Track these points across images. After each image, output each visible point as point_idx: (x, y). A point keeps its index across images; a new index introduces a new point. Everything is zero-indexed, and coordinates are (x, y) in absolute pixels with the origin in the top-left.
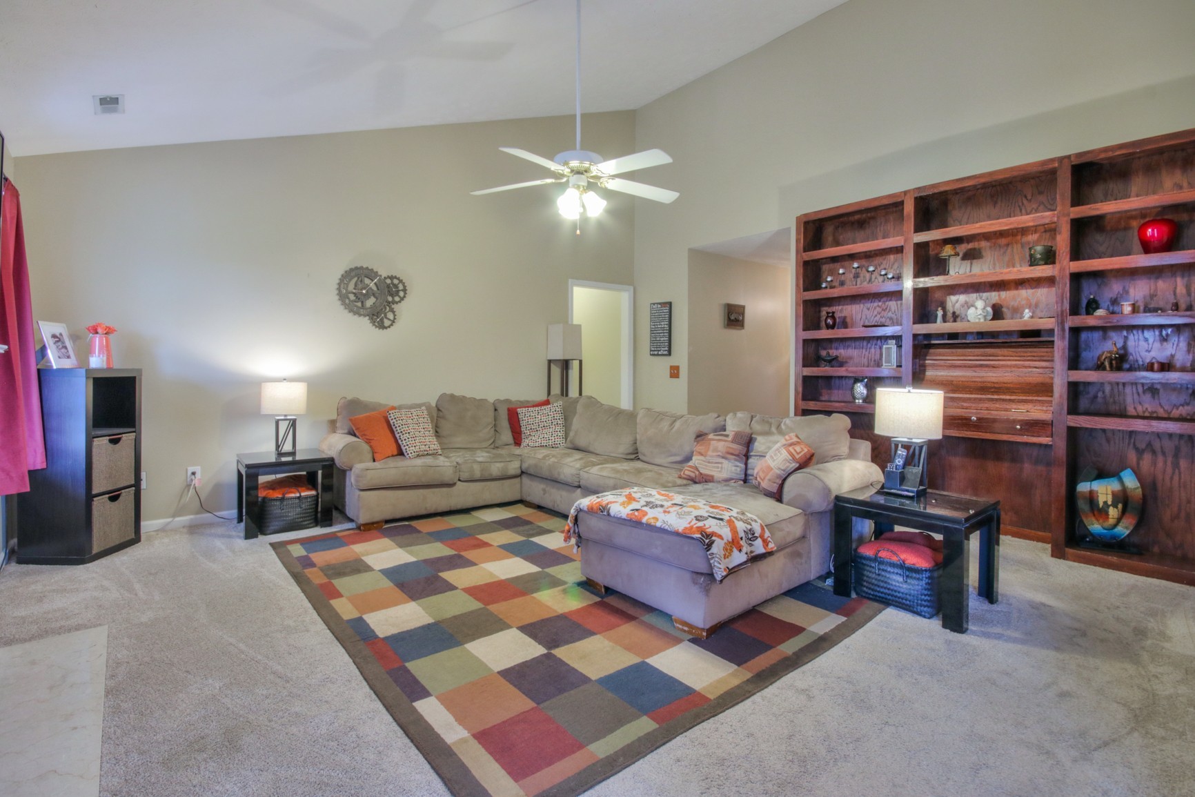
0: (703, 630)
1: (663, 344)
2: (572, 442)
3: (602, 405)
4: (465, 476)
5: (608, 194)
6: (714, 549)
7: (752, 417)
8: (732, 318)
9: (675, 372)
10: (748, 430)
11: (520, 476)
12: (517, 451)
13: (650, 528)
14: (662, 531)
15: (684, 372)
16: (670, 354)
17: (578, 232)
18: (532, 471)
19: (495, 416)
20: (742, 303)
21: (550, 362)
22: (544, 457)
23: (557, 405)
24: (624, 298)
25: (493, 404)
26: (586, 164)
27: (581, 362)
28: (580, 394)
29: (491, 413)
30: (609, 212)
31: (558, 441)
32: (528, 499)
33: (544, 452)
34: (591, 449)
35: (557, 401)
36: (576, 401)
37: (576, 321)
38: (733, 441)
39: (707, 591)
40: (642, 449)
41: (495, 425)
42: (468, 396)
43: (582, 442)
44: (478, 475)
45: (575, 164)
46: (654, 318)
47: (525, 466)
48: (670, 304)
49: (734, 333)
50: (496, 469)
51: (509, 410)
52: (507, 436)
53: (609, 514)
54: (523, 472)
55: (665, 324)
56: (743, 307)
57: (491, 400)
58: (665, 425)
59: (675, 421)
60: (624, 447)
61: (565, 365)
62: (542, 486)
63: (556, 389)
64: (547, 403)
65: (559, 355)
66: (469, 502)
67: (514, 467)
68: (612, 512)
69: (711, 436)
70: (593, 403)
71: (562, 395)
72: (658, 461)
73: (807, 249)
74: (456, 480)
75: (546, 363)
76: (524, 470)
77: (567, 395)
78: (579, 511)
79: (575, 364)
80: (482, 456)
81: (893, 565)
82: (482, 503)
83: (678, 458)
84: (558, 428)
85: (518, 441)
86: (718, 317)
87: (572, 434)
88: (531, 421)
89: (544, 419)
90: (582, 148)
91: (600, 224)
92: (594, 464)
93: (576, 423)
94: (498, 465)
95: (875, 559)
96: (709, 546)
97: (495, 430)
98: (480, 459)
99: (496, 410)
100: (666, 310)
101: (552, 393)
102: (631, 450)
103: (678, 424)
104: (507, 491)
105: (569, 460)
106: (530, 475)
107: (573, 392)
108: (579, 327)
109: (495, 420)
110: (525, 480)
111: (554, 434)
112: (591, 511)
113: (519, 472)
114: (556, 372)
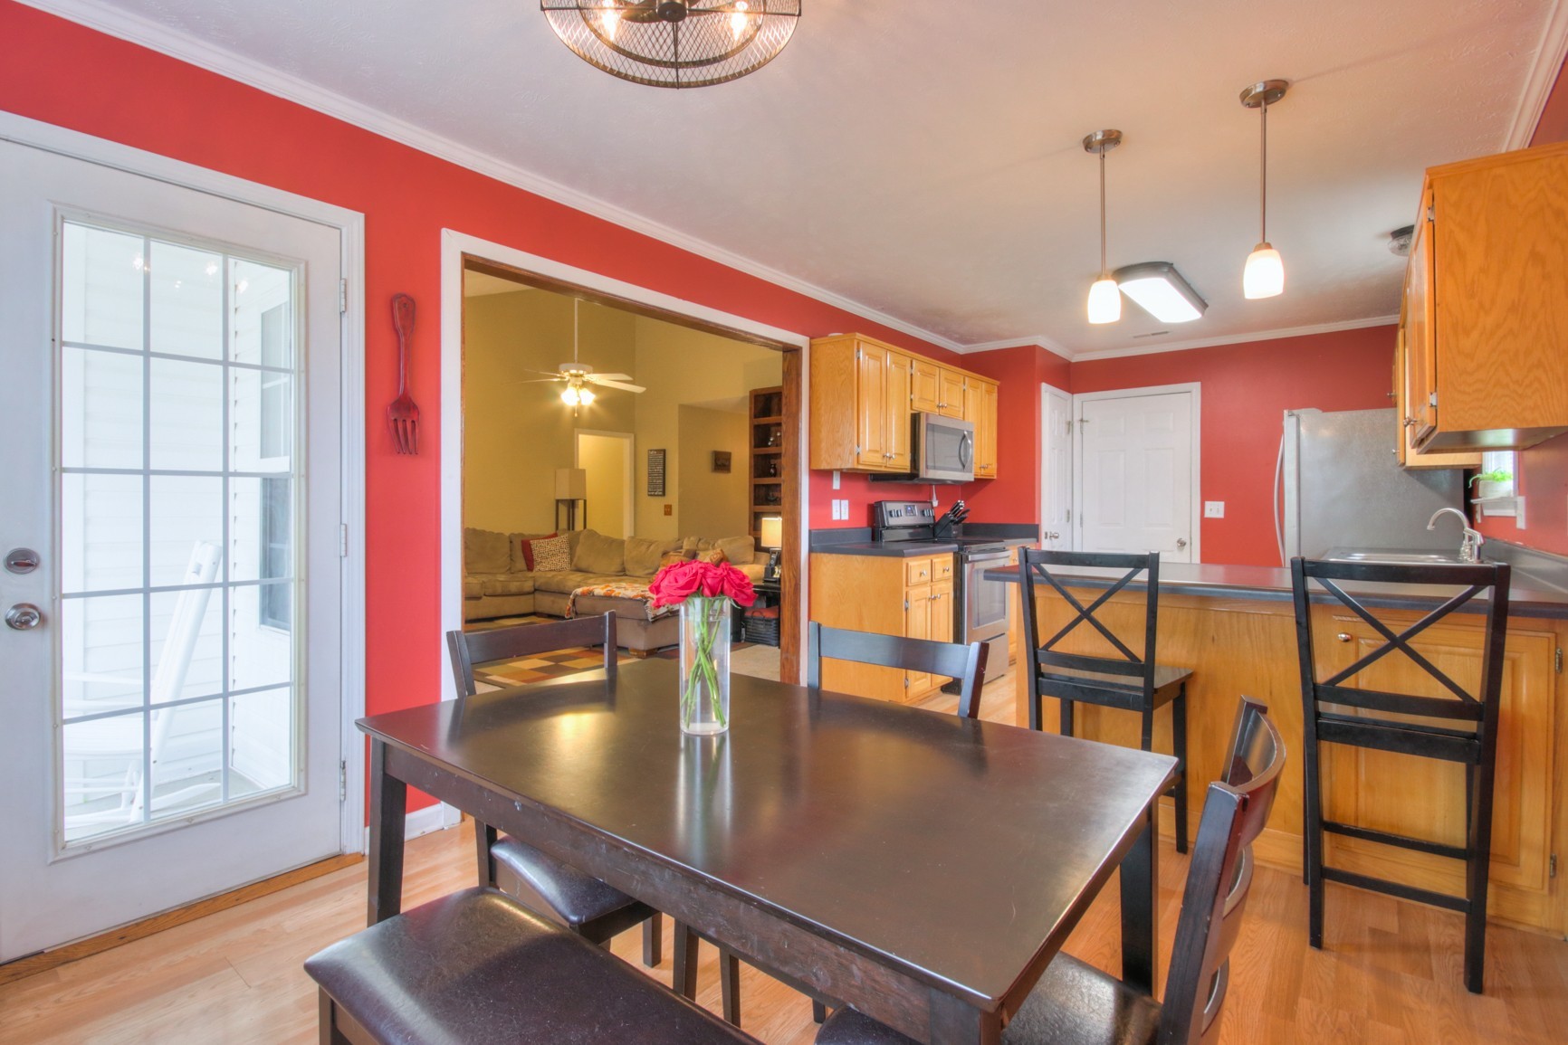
0: (644, 651)
1: (658, 485)
2: (575, 566)
3: (600, 536)
4: (489, 591)
5: (597, 389)
6: (648, 604)
7: (700, 540)
8: (719, 463)
9: (668, 510)
10: (695, 548)
11: (533, 593)
12: (530, 574)
13: (616, 598)
14: (623, 599)
15: (675, 510)
16: (664, 494)
17: (576, 415)
18: (543, 588)
19: (510, 547)
20: (728, 450)
21: (558, 501)
22: (553, 576)
23: (563, 538)
24: (626, 444)
25: (509, 537)
26: (581, 372)
27: (585, 501)
28: (585, 527)
29: (508, 544)
30: (597, 402)
31: (564, 566)
32: (540, 610)
33: (553, 573)
34: (590, 570)
35: (563, 534)
36: (580, 533)
37: (581, 466)
38: (684, 556)
39: (645, 629)
40: (628, 566)
41: (511, 555)
42: (488, 530)
43: (583, 565)
44: (499, 590)
45: (574, 372)
46: (651, 462)
47: (537, 584)
48: (664, 451)
49: (721, 476)
50: (514, 586)
51: (522, 542)
52: (521, 564)
53: (593, 595)
54: (536, 590)
55: (660, 469)
56: (730, 454)
57: (507, 533)
58: (643, 548)
59: (650, 546)
60: (615, 567)
61: (572, 504)
62: (552, 598)
63: (563, 524)
64: (555, 535)
65: (565, 495)
66: (492, 612)
67: (528, 586)
68: (595, 594)
69: (671, 553)
70: (593, 534)
71: (569, 529)
72: (637, 574)
73: (756, 416)
74: (482, 594)
75: (554, 503)
76: (536, 587)
77: (573, 529)
78: (576, 596)
79: (581, 503)
80: (502, 578)
81: (760, 620)
82: (502, 614)
83: (651, 571)
84: (564, 556)
85: (530, 566)
86: (706, 462)
87: (575, 559)
88: (542, 550)
89: (553, 548)
90: (578, 362)
91: (591, 410)
92: (591, 578)
93: (579, 550)
94: (515, 583)
95: (752, 617)
96: (646, 603)
97: (511, 560)
98: (501, 579)
99: (511, 542)
100: (661, 456)
101: (561, 527)
102: (620, 569)
103: (652, 547)
104: (524, 604)
105: (571, 577)
106: (542, 591)
107: (579, 526)
108: (584, 471)
109: (511, 550)
110: (538, 596)
111: (562, 561)
112: (584, 595)
113: (533, 589)
114: (563, 510)
